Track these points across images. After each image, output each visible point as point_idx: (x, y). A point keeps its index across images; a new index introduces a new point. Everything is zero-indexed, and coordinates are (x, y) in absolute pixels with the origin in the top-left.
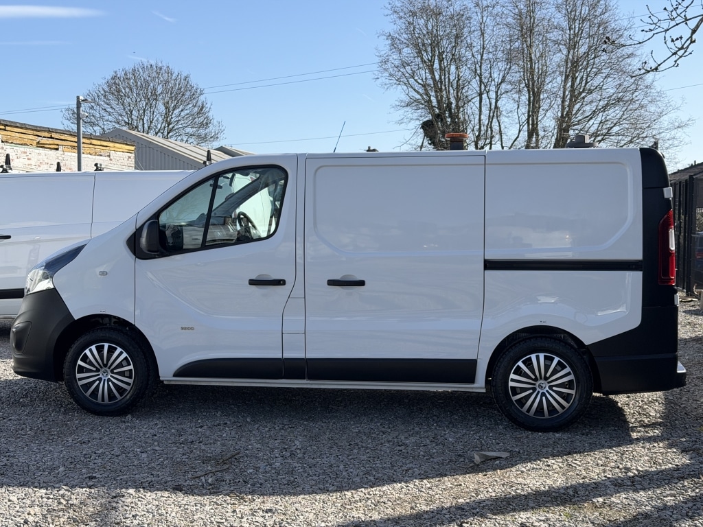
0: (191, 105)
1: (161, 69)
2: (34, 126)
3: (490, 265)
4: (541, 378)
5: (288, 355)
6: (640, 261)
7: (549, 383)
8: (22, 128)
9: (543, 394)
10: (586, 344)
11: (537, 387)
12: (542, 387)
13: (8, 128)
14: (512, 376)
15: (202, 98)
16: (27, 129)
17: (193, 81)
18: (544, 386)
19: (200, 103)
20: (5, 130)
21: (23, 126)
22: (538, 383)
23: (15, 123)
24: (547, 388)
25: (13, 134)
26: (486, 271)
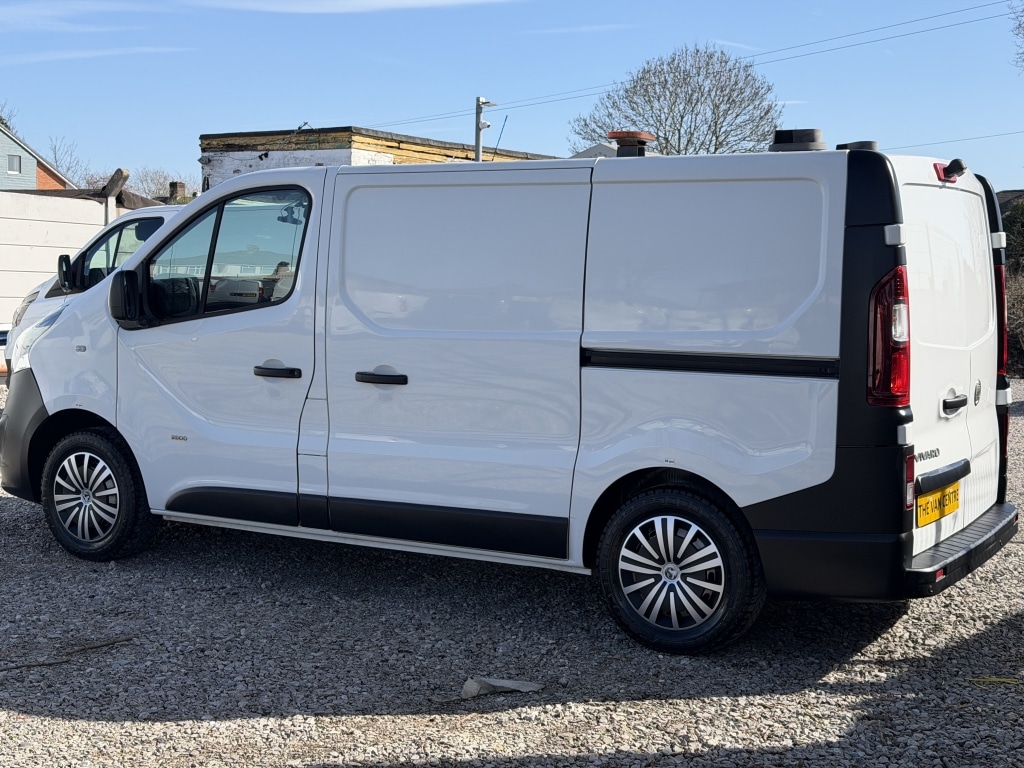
0: (751, 107)
1: (711, 57)
2: (441, 142)
3: (589, 358)
4: (669, 560)
5: (305, 489)
6: (837, 361)
7: (682, 568)
8: (424, 145)
9: (672, 588)
10: (740, 506)
11: (664, 576)
12: (671, 576)
13: (402, 146)
14: (625, 552)
15: (770, 96)
16: (430, 146)
17: (757, 71)
18: (674, 573)
19: (765, 104)
20: (399, 148)
21: (425, 143)
22: (664, 568)
23: (414, 138)
24: (679, 579)
25: (411, 154)
26: (584, 369)
